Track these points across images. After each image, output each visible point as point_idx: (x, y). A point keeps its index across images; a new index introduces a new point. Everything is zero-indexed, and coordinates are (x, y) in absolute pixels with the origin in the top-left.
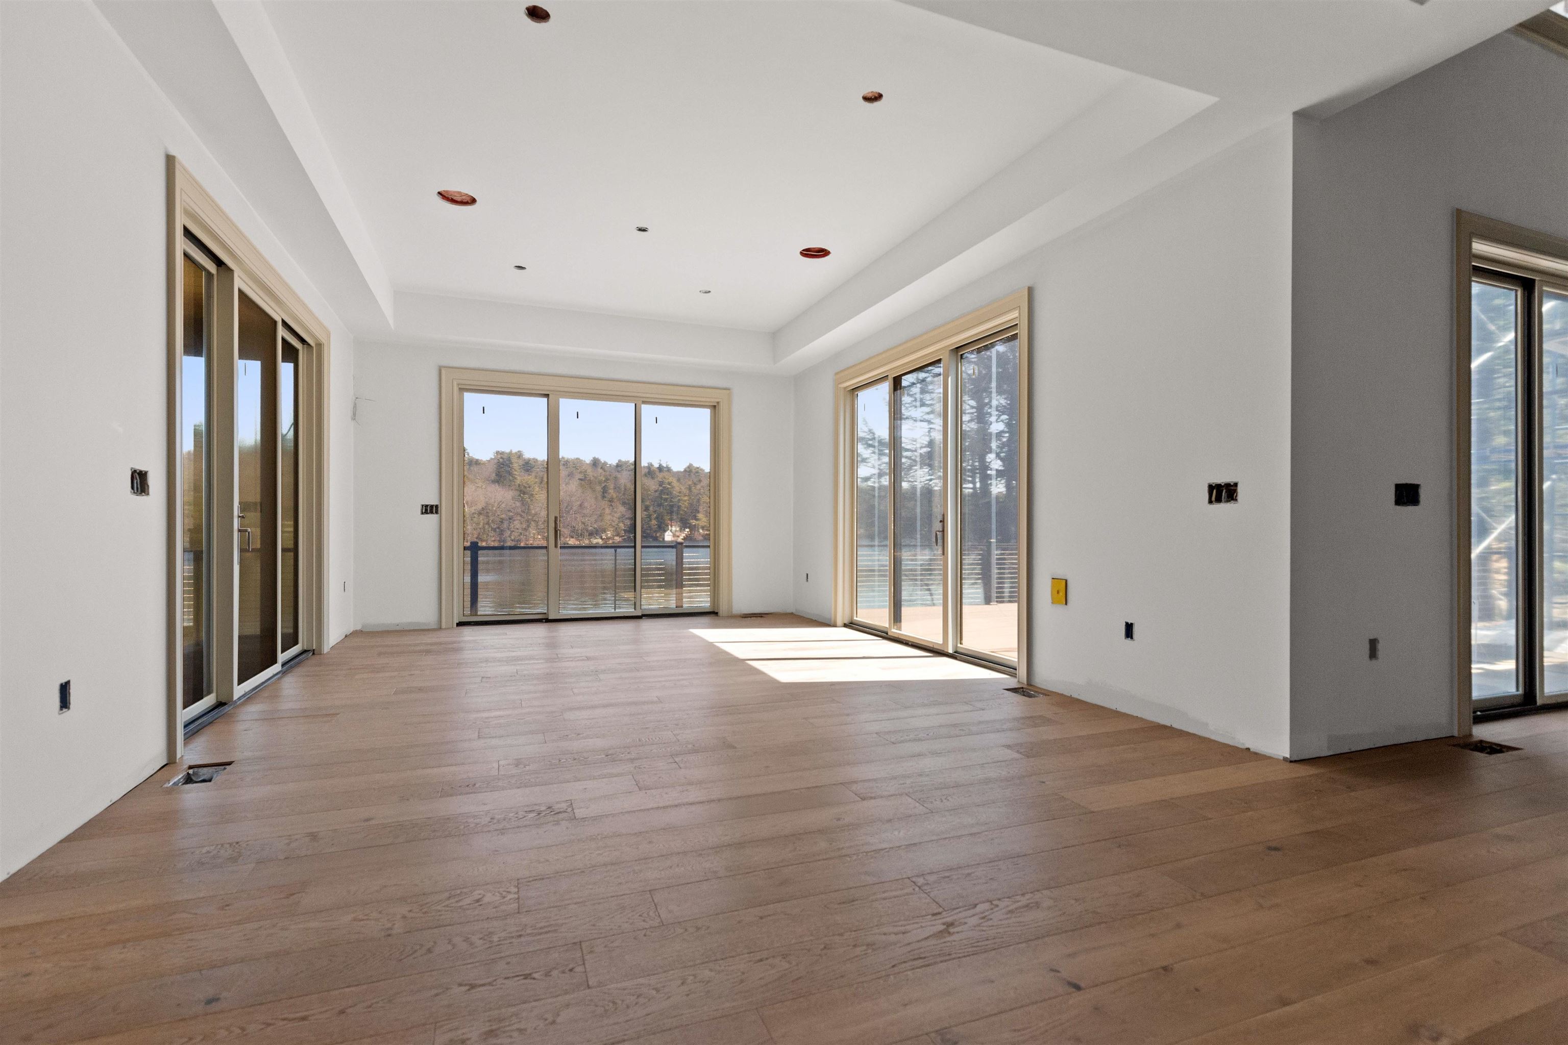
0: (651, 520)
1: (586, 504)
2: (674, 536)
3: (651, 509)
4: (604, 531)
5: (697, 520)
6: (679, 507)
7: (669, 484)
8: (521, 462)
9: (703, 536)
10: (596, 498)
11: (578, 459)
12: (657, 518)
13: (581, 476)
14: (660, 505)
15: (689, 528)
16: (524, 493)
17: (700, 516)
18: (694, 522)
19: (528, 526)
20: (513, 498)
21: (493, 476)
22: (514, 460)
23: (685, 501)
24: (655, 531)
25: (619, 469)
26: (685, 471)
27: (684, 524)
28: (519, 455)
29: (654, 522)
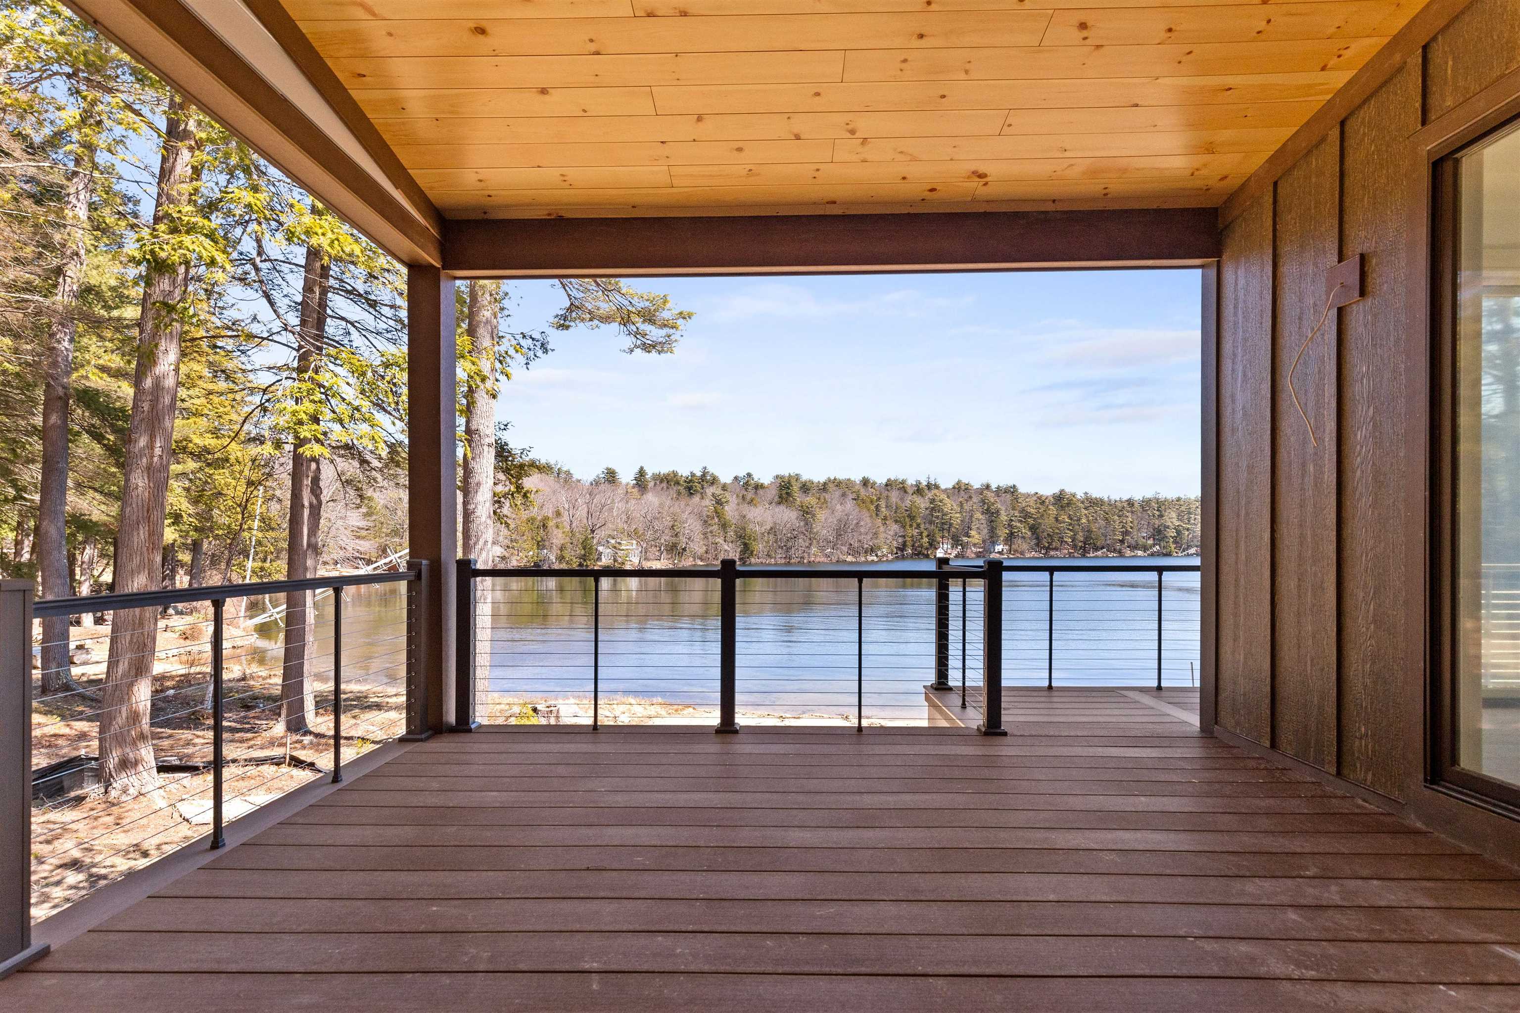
0: (922, 538)
1: (862, 523)
2: (946, 552)
3: (922, 526)
4: (879, 548)
5: (969, 537)
6: (951, 525)
7: (941, 501)
8: (800, 485)
9: (975, 553)
10: (871, 516)
11: (849, 480)
12: (928, 536)
13: (854, 496)
14: (931, 523)
15: (961, 545)
16: (807, 513)
17: (973, 533)
18: (965, 539)
19: (811, 544)
20: (797, 519)
21: (777, 499)
22: (793, 482)
23: (957, 518)
24: (927, 549)
25: (889, 488)
26: (954, 488)
27: (956, 541)
28: (797, 477)
29: (926, 540)
